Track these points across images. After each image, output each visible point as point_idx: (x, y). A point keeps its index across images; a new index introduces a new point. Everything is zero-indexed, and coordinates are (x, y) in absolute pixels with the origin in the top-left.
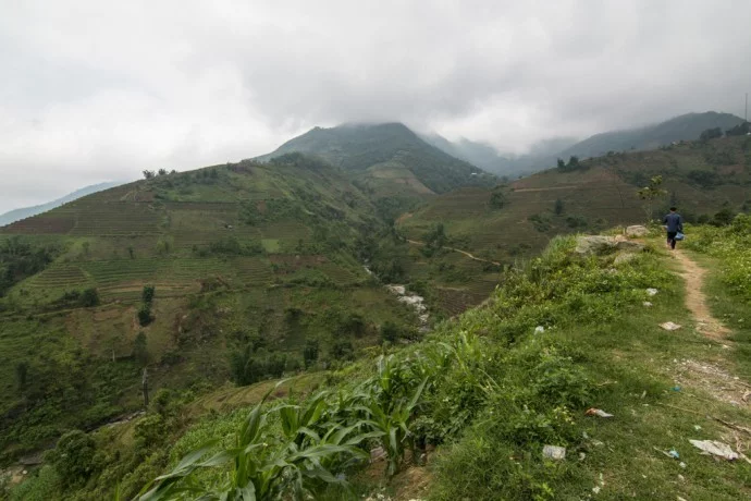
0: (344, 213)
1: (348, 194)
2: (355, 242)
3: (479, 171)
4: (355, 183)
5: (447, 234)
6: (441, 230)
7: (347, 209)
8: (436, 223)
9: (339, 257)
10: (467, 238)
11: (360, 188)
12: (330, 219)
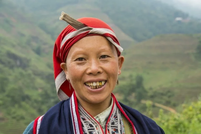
0: (29, 61)
1: (35, 38)
2: (41, 95)
3: (184, 16)
4: (43, 27)
5: (147, 86)
6: (140, 81)
7: (33, 57)
8: (134, 74)
9: (21, 112)
10: (169, 92)
11: (48, 33)
12: (12, 67)
